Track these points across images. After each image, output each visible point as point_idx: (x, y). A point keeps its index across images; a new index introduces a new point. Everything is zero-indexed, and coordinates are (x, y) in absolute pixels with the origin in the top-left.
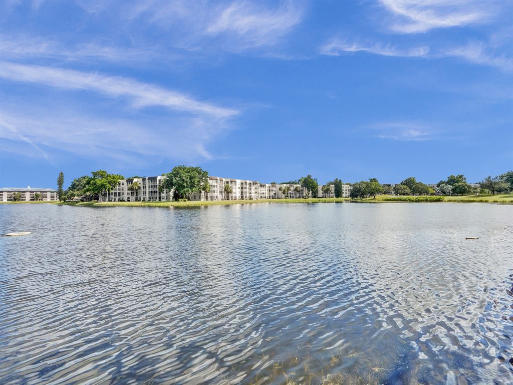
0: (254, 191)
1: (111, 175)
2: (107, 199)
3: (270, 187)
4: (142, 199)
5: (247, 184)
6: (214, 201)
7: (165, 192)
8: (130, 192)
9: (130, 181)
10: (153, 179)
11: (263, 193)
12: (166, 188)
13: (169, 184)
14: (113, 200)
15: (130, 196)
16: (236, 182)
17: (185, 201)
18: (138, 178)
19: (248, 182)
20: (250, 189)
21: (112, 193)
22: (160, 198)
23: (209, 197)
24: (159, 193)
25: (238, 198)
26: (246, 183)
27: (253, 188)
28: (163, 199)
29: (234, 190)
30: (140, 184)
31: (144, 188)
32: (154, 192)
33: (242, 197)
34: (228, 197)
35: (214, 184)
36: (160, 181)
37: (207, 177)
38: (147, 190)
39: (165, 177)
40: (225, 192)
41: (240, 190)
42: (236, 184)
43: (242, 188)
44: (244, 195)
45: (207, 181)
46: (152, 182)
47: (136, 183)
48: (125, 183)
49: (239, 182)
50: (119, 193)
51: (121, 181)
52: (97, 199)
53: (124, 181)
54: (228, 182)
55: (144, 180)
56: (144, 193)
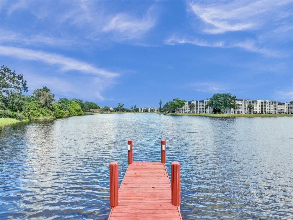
0: (273, 108)
1: (181, 100)
2: (179, 112)
3: (289, 105)
4: (196, 112)
5: (267, 103)
6: (240, 115)
7: (208, 108)
8: (190, 108)
9: (190, 103)
10: (202, 102)
11: (282, 110)
12: (209, 106)
13: (211, 104)
14: (182, 113)
15: (190, 111)
16: (257, 101)
17: (220, 114)
18: (194, 101)
19: (267, 101)
20: (270, 107)
21: (181, 109)
22: (205, 112)
23: (236, 112)
24: (205, 109)
25: (258, 112)
26: (265, 102)
27: (272, 106)
28: (207, 112)
29: (255, 108)
30: (195, 104)
31: (197, 106)
32: (202, 108)
33: (262, 112)
34: (250, 111)
35: (240, 104)
36: (205, 102)
37: (235, 99)
38: (199, 107)
39: (209, 100)
40: (248, 109)
41: (260, 107)
42: (256, 104)
43: (262, 106)
44: (264, 111)
45: (235, 101)
46: (201, 103)
47: (193, 104)
48: (188, 104)
49: (259, 102)
50: (185, 109)
51: (186, 103)
52: (174, 112)
53: (187, 103)
54: (250, 102)
55: (197, 102)
56: (197, 109)
